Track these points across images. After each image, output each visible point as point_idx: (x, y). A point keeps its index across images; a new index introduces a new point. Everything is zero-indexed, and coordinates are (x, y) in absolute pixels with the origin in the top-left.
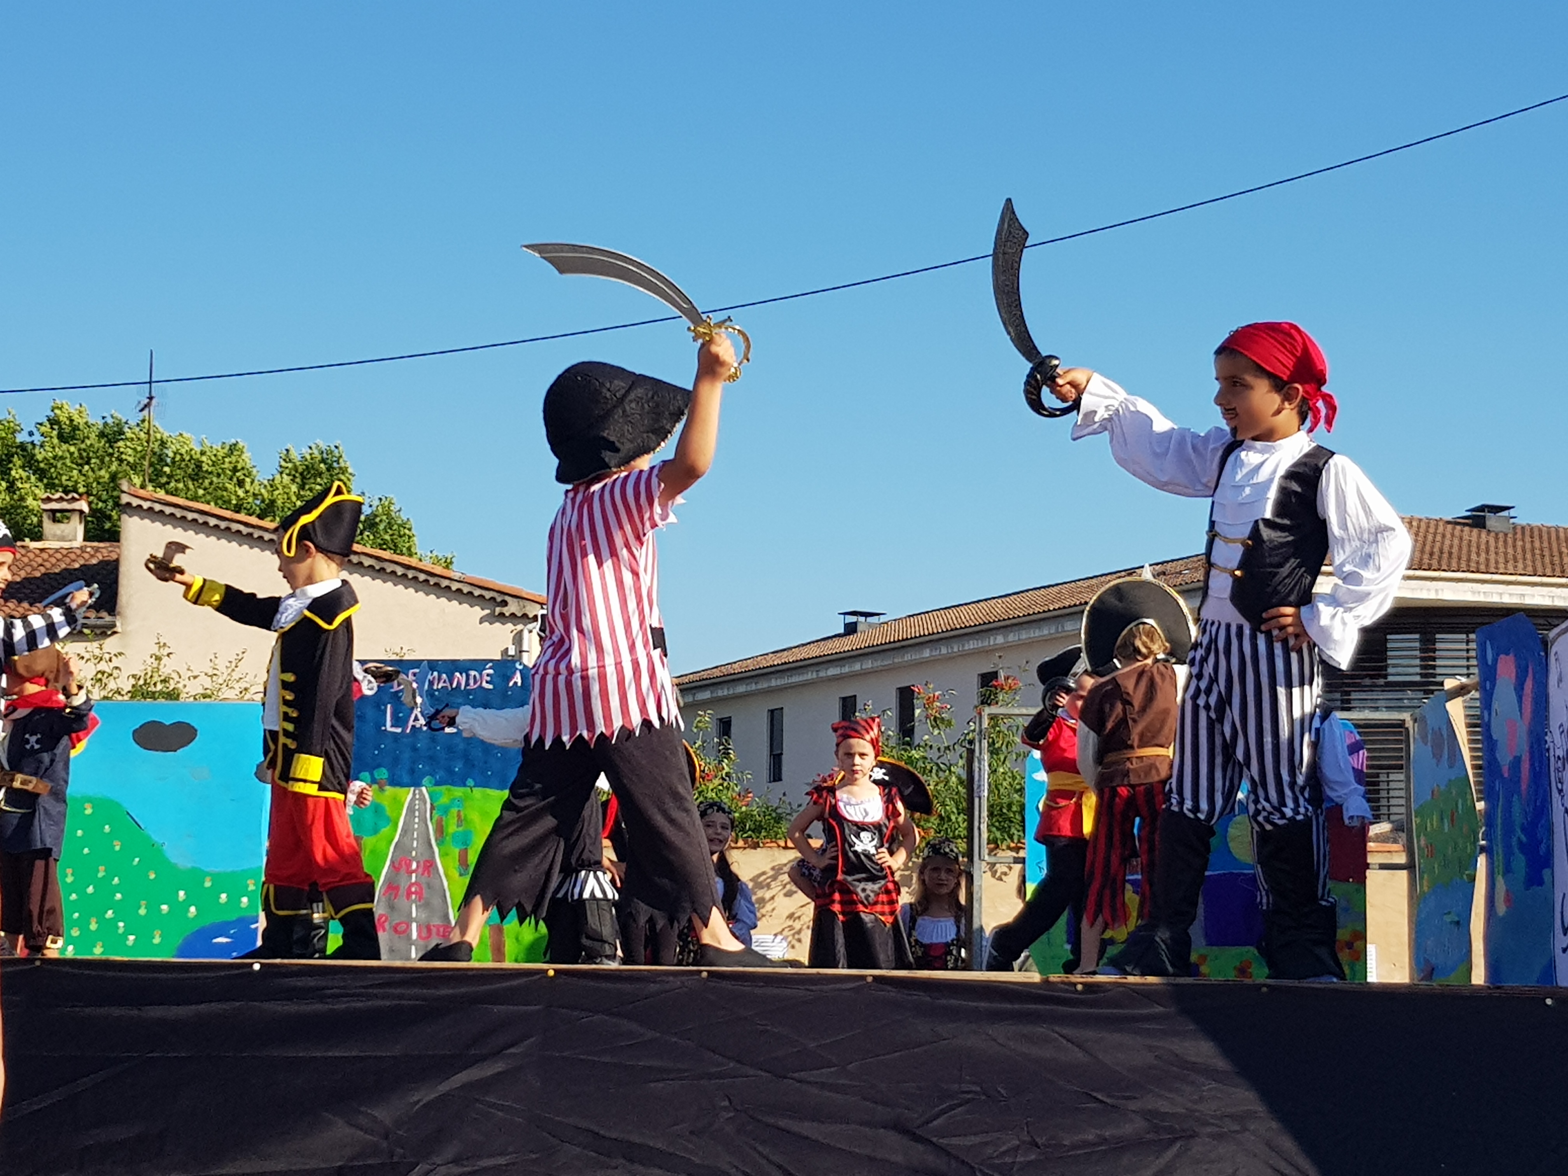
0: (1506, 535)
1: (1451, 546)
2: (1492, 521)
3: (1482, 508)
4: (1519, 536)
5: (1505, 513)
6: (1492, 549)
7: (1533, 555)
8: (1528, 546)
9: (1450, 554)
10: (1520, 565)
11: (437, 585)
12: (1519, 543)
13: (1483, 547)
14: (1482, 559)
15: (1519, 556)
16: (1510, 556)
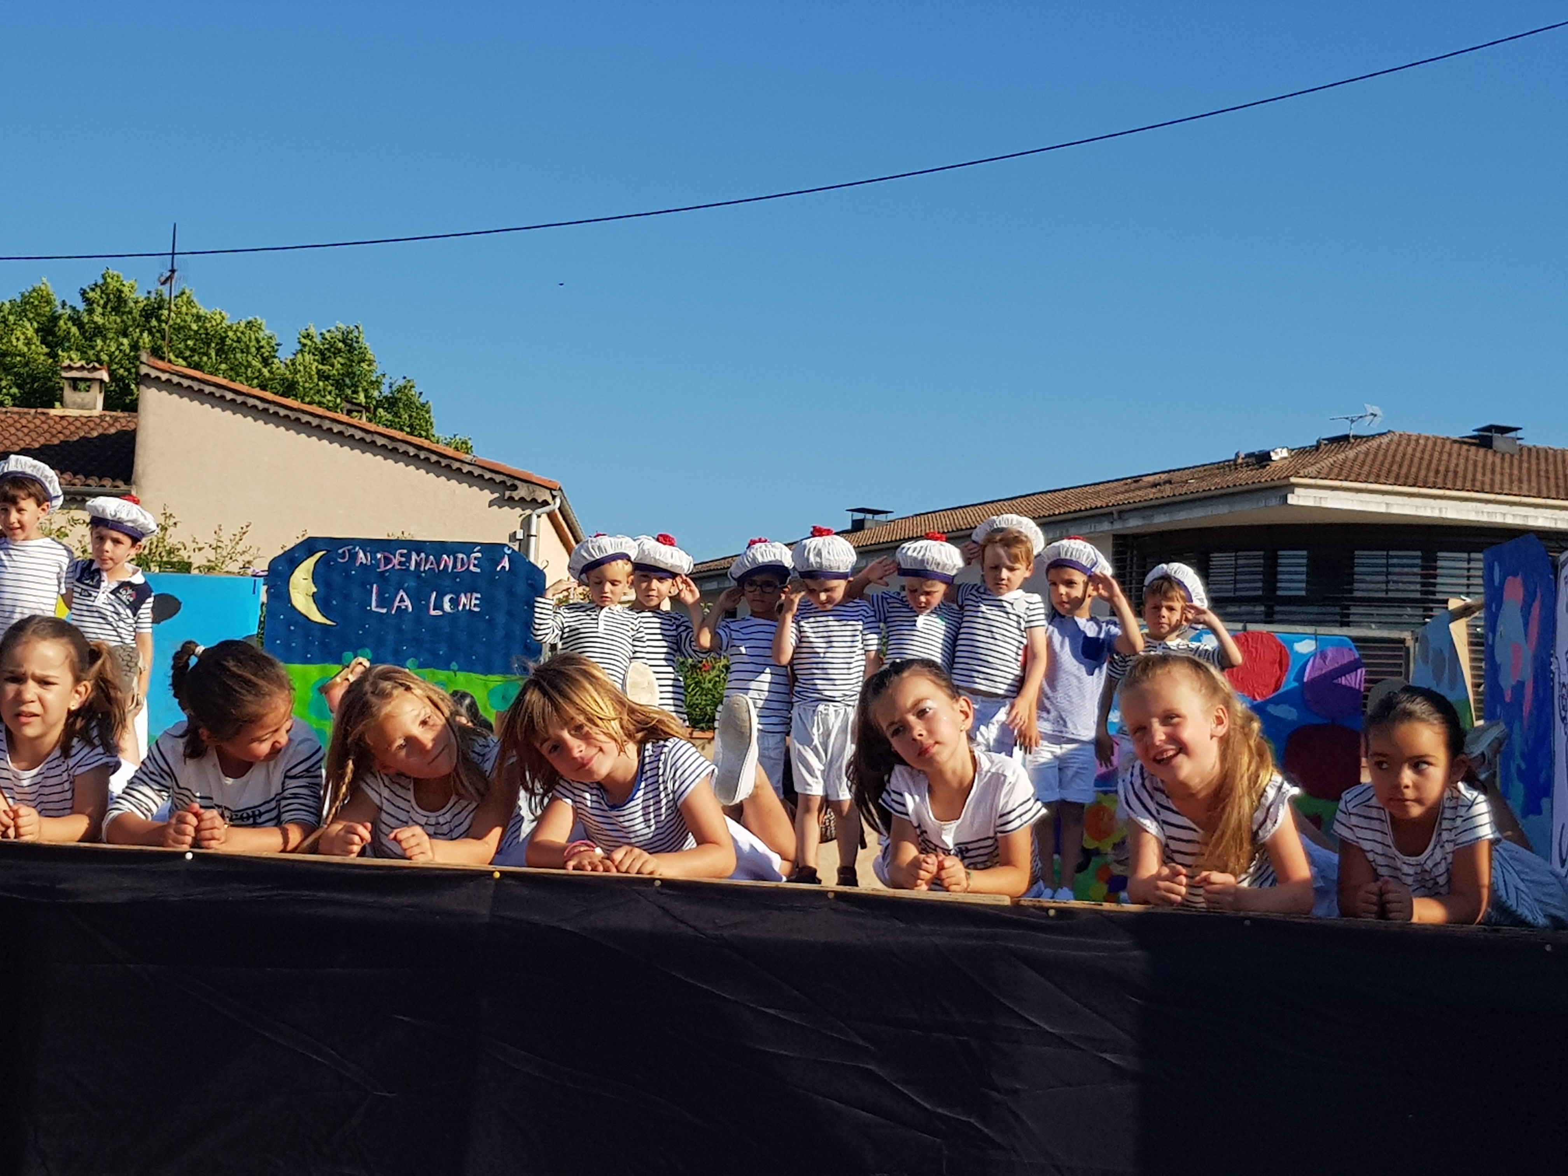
0: (1512, 456)
1: (1457, 465)
2: (1499, 441)
3: (1489, 428)
4: (1525, 457)
5: (1512, 434)
6: (1498, 469)
7: (1538, 476)
8: (1534, 467)
9: (1456, 473)
10: (1525, 486)
11: (448, 466)
12: (1525, 465)
13: (1489, 467)
14: (1487, 480)
15: (1525, 478)
16: (1515, 477)
